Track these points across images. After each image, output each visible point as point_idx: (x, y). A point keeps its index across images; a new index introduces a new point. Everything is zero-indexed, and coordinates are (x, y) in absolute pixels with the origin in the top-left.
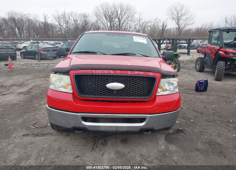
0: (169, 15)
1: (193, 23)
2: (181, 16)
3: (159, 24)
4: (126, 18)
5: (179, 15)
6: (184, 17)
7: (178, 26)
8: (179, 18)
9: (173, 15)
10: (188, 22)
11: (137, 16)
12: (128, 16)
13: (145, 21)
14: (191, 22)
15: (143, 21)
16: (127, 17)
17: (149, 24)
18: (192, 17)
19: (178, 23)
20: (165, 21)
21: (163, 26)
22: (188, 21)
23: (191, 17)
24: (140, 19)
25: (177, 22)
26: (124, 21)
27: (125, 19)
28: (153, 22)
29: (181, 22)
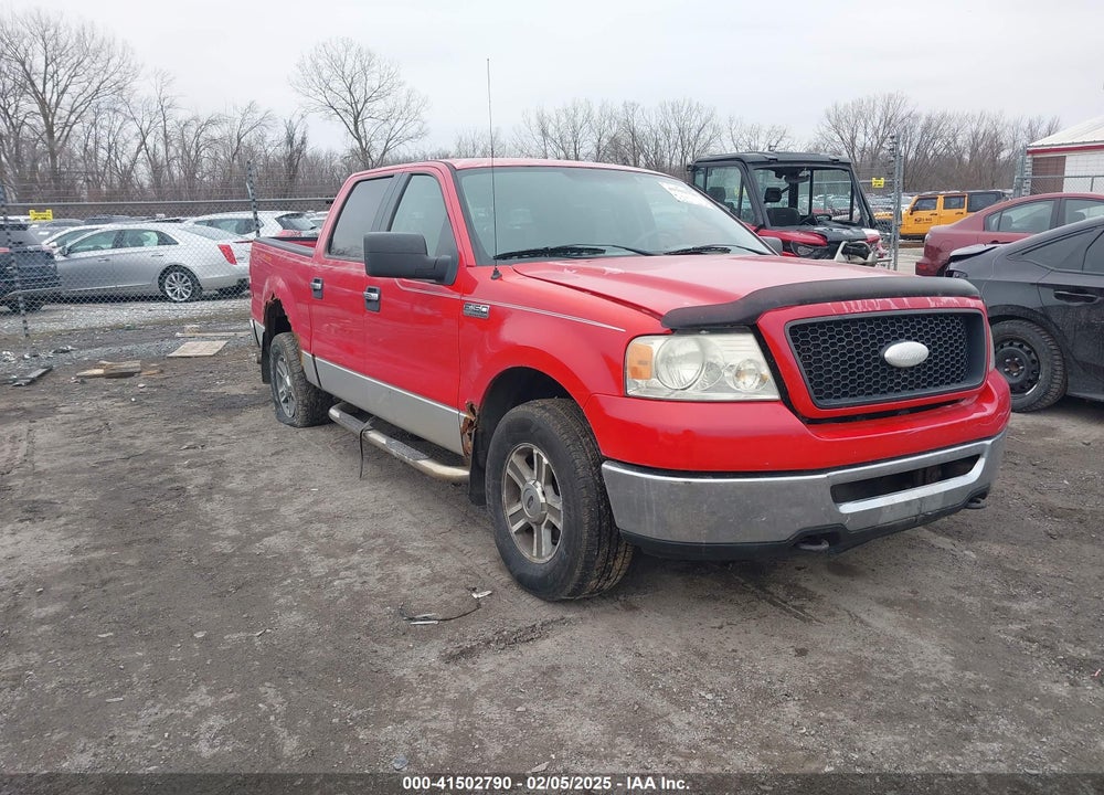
0: (311, 92)
1: (420, 134)
2: (366, 102)
3: (268, 134)
4: (85, 95)
5: (357, 95)
6: (377, 106)
7: (361, 143)
8: (359, 108)
9: (328, 93)
10: (397, 128)
11: (143, 90)
12: (95, 85)
13: (190, 116)
14: (412, 129)
15: (182, 115)
16: (90, 91)
17: (216, 132)
18: (413, 104)
19: (357, 130)
20: (295, 121)
21: (290, 140)
22: (400, 123)
23: (407, 106)
24: (166, 104)
25: (352, 128)
26: (71, 112)
27: (81, 99)
28: (238, 123)
29: (369, 126)
